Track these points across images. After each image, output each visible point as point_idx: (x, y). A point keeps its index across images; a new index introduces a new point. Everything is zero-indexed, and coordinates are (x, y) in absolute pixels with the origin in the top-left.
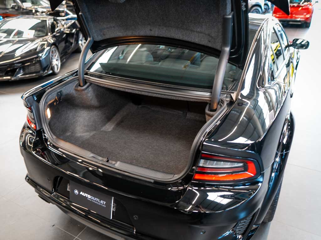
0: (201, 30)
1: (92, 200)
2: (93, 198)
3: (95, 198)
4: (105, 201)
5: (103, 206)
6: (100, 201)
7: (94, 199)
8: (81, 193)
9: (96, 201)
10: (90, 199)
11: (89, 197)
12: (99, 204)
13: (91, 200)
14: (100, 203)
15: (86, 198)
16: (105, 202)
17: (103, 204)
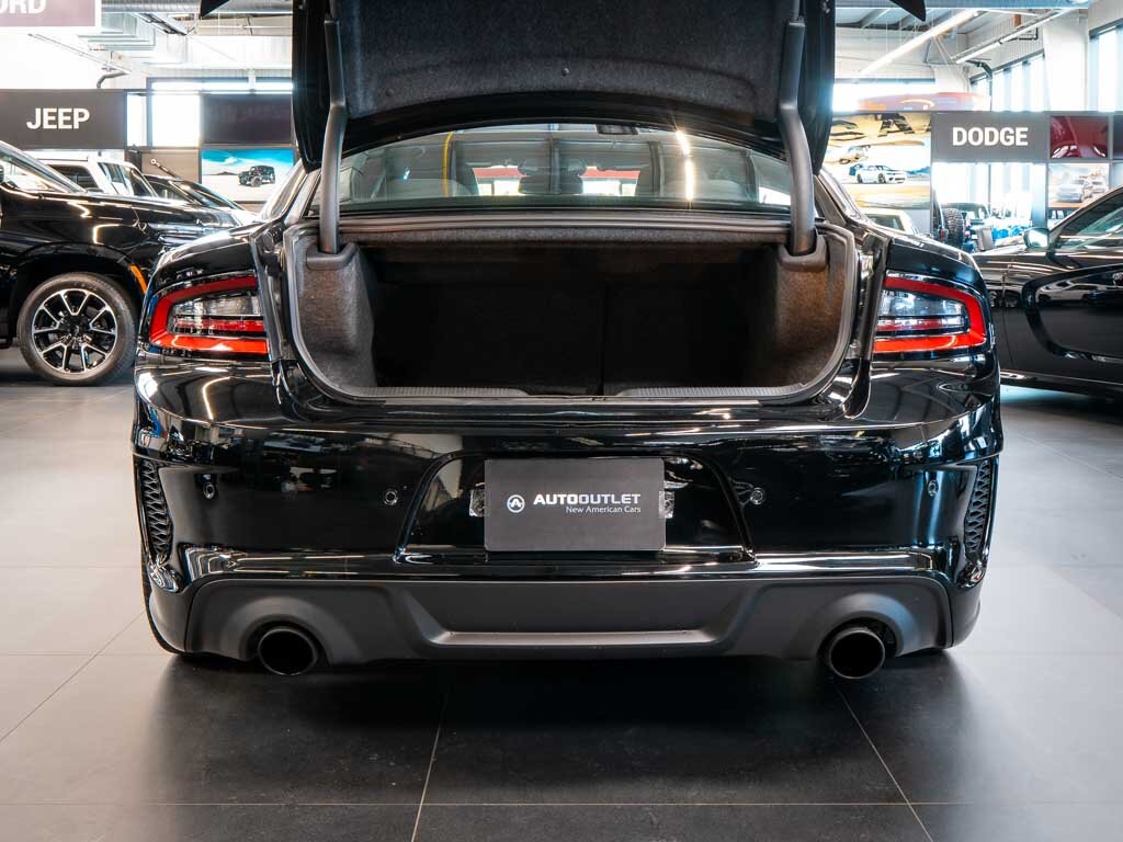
0: (721, 65)
1: (585, 506)
2: (589, 499)
3: (599, 496)
4: (635, 493)
5: (632, 510)
6: (618, 498)
7: (592, 502)
8: (539, 499)
9: (602, 505)
10: (578, 505)
11: (573, 499)
12: (616, 510)
13: (581, 510)
14: (622, 506)
15: (560, 508)
16: (636, 496)
17: (632, 505)
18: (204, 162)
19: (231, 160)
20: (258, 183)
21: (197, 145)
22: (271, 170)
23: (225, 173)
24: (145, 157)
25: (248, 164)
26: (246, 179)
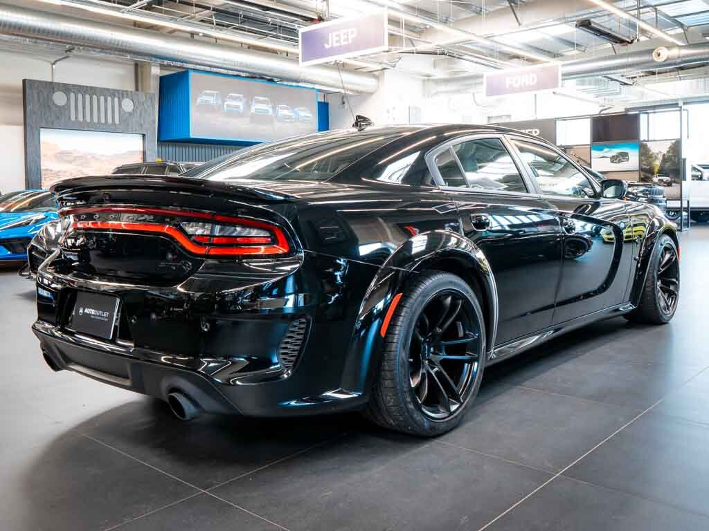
6: (103, 314)
7: (97, 314)
9: (99, 316)
10: (94, 315)
14: (104, 317)
18: (593, 151)
19: (606, 150)
20: (620, 161)
21: (589, 143)
22: (626, 154)
23: (603, 157)
24: (568, 150)
25: (615, 152)
26: (614, 159)
